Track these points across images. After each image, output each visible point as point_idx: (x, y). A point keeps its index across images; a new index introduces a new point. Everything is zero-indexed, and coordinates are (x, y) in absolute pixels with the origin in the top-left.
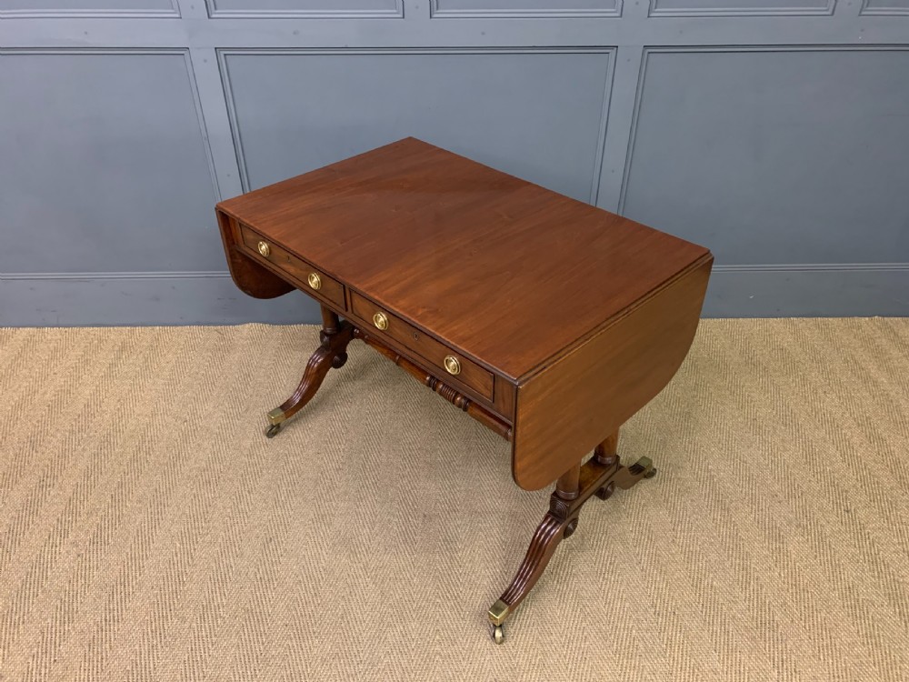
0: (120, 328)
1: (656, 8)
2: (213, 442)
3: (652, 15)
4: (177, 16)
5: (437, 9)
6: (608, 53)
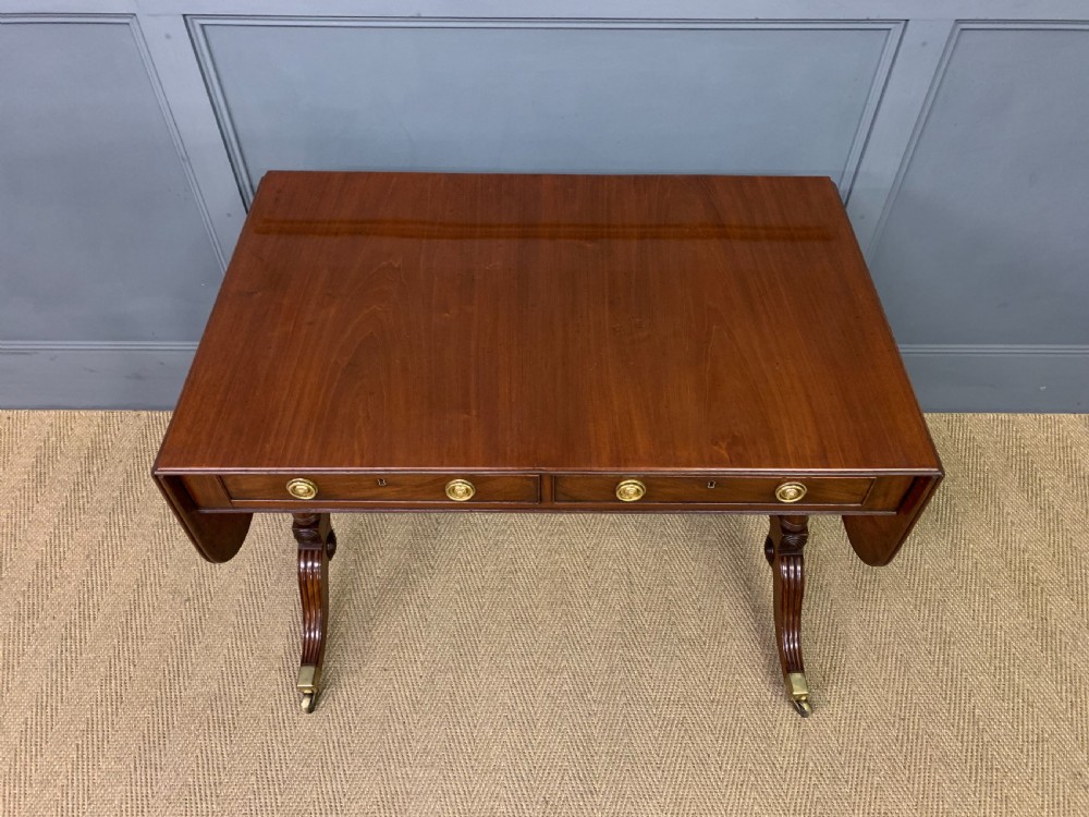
6: (889, 29)
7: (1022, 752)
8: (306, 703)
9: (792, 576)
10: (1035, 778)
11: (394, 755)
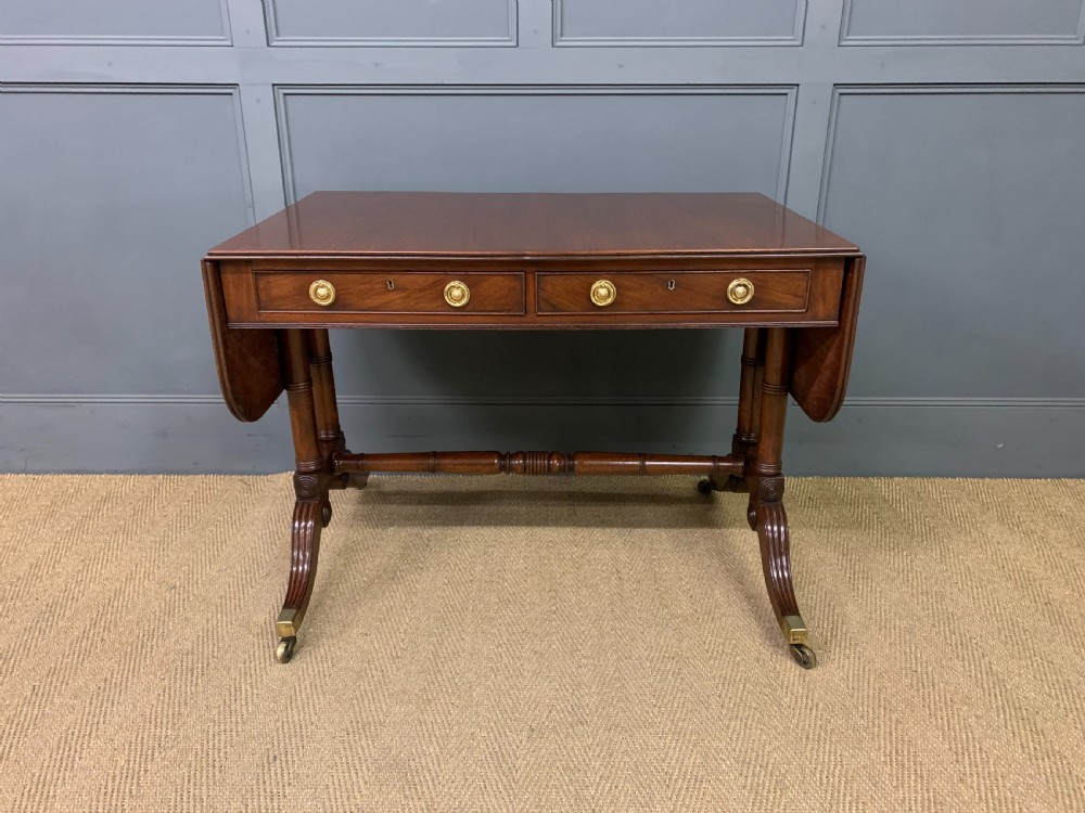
0: (109, 476)
1: (848, 35)
2: (210, 615)
3: (844, 43)
4: (228, 43)
5: (562, 35)
6: (786, 94)
7: (1050, 696)
8: (280, 650)
9: (776, 535)
10: (1071, 716)
11: (370, 695)
